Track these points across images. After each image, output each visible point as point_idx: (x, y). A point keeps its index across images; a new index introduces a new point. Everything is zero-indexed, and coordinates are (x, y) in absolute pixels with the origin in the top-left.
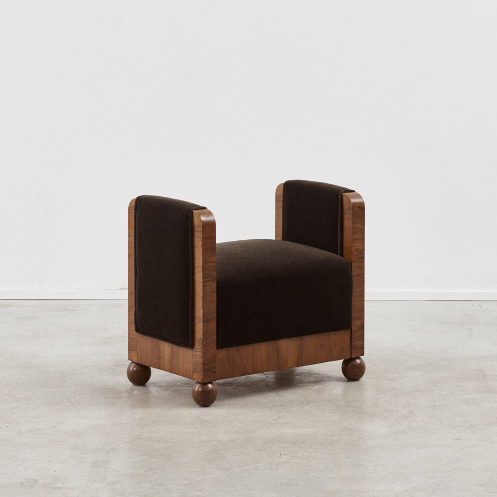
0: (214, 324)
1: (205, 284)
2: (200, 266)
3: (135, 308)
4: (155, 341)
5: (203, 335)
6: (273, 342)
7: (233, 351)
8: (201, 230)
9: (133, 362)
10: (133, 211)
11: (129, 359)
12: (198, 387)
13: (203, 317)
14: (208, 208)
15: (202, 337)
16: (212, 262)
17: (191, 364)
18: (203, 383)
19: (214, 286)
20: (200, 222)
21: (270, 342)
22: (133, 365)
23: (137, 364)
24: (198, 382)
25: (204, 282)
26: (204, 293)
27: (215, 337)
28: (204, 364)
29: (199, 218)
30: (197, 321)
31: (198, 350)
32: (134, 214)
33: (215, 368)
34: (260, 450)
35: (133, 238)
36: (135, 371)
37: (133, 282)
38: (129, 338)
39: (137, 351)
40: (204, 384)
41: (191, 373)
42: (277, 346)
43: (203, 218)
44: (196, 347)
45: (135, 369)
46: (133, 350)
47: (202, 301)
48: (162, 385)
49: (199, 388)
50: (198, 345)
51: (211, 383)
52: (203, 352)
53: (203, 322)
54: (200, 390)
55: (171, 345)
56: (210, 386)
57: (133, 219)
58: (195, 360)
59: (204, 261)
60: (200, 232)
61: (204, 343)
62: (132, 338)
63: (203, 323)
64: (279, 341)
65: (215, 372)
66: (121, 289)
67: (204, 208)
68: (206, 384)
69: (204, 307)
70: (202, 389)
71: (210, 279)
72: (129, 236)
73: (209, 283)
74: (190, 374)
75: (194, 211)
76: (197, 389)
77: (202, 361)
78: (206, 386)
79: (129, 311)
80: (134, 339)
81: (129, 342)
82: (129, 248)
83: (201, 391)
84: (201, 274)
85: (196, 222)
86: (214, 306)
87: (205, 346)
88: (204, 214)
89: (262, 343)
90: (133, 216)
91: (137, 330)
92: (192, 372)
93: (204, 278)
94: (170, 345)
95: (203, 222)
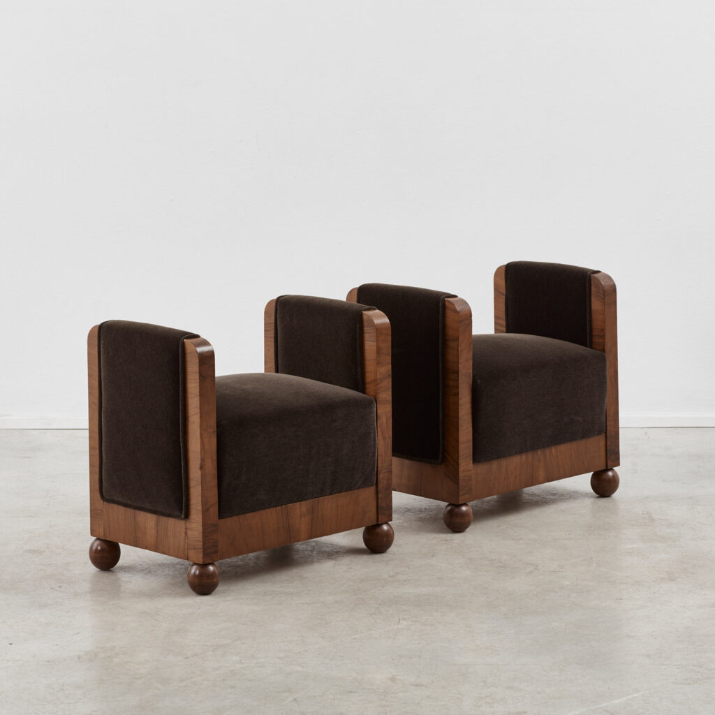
9: (98, 539)
11: (92, 535)
12: (194, 570)
18: (202, 565)
22: (98, 542)
23: (104, 541)
24: (195, 564)
31: (195, 521)
34: (374, 614)
36: (99, 551)
40: (204, 566)
45: (100, 547)
49: (196, 570)
54: (197, 572)
56: (211, 568)
68: (206, 565)
70: (199, 572)
78: (205, 569)
83: (198, 575)
91: (103, 498)
94: (154, 516)
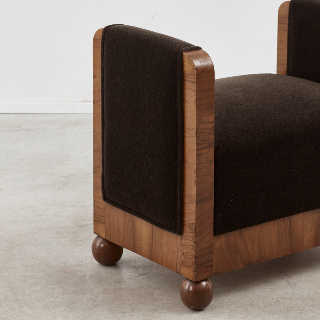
0: (210, 204)
1: (200, 152)
2: (193, 129)
3: (103, 171)
4: (129, 216)
5: (196, 220)
6: (285, 218)
7: (234, 237)
8: (195, 80)
9: (99, 236)
10: (100, 45)
11: (95, 233)
12: (187, 286)
13: (196, 197)
14: (204, 49)
15: (194, 222)
16: (209, 123)
17: (179, 255)
19: (210, 154)
20: (193, 69)
21: (281, 219)
22: (100, 240)
23: (105, 241)
24: (188, 280)
25: (197, 150)
26: (198, 164)
27: (212, 220)
28: (196, 258)
29: (191, 62)
30: (187, 200)
31: (189, 238)
32: (100, 49)
33: (212, 260)
35: (99, 80)
36: (102, 249)
37: (100, 137)
38: (95, 206)
39: (105, 224)
40: (196, 283)
41: (179, 266)
42: (290, 223)
43: (197, 63)
44: (185, 234)
45: (102, 245)
46: (101, 222)
47: (195, 174)
48: (137, 265)
50: (189, 232)
51: (205, 280)
52: (195, 242)
53: (196, 202)
54: (191, 289)
55: (152, 225)
56: (204, 283)
57: (100, 55)
58: (185, 250)
59: (199, 122)
60: (193, 82)
61: (198, 229)
62: (98, 207)
63: (196, 204)
64: (293, 216)
65: (212, 266)
66: (83, 102)
67: (198, 48)
68: (200, 282)
69: (197, 182)
70: (193, 288)
71: (205, 146)
72: (95, 77)
73: (205, 151)
74: (177, 267)
75: (184, 53)
76: (187, 287)
77: (194, 253)
78: (199, 285)
79: (95, 172)
80: (101, 208)
81: (94, 210)
82: (95, 92)
83: (191, 292)
84: (195, 139)
85: (188, 69)
86: (210, 181)
87: (198, 234)
88: (197, 57)
89: (272, 222)
90: (100, 52)
91: (105, 198)
92: (181, 265)
93: (198, 144)
94: (150, 224)
95: (197, 69)
